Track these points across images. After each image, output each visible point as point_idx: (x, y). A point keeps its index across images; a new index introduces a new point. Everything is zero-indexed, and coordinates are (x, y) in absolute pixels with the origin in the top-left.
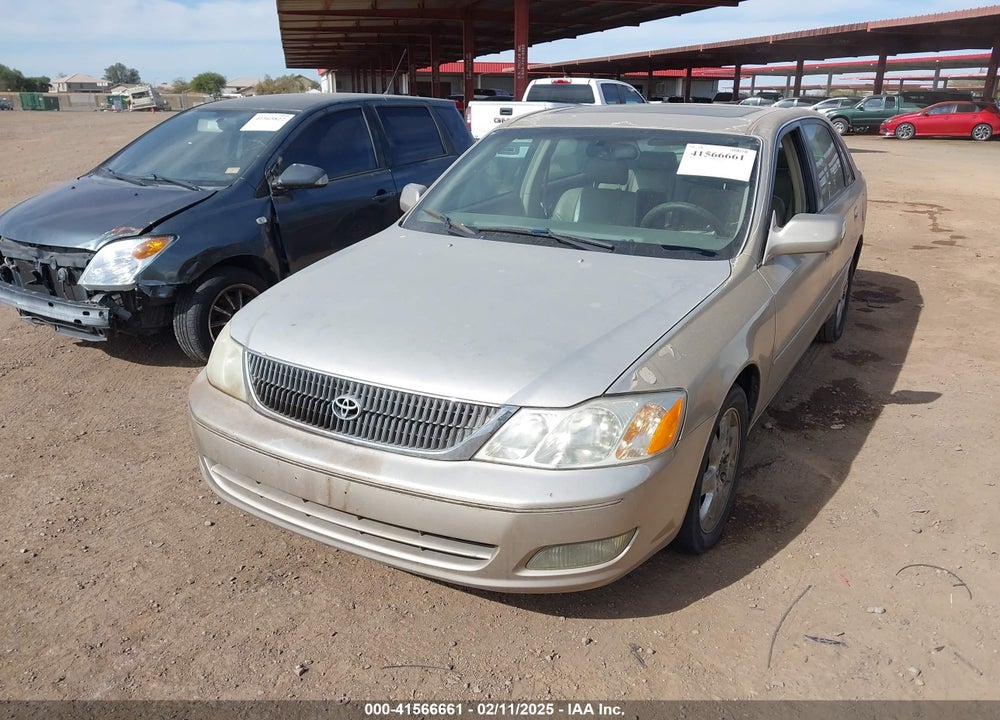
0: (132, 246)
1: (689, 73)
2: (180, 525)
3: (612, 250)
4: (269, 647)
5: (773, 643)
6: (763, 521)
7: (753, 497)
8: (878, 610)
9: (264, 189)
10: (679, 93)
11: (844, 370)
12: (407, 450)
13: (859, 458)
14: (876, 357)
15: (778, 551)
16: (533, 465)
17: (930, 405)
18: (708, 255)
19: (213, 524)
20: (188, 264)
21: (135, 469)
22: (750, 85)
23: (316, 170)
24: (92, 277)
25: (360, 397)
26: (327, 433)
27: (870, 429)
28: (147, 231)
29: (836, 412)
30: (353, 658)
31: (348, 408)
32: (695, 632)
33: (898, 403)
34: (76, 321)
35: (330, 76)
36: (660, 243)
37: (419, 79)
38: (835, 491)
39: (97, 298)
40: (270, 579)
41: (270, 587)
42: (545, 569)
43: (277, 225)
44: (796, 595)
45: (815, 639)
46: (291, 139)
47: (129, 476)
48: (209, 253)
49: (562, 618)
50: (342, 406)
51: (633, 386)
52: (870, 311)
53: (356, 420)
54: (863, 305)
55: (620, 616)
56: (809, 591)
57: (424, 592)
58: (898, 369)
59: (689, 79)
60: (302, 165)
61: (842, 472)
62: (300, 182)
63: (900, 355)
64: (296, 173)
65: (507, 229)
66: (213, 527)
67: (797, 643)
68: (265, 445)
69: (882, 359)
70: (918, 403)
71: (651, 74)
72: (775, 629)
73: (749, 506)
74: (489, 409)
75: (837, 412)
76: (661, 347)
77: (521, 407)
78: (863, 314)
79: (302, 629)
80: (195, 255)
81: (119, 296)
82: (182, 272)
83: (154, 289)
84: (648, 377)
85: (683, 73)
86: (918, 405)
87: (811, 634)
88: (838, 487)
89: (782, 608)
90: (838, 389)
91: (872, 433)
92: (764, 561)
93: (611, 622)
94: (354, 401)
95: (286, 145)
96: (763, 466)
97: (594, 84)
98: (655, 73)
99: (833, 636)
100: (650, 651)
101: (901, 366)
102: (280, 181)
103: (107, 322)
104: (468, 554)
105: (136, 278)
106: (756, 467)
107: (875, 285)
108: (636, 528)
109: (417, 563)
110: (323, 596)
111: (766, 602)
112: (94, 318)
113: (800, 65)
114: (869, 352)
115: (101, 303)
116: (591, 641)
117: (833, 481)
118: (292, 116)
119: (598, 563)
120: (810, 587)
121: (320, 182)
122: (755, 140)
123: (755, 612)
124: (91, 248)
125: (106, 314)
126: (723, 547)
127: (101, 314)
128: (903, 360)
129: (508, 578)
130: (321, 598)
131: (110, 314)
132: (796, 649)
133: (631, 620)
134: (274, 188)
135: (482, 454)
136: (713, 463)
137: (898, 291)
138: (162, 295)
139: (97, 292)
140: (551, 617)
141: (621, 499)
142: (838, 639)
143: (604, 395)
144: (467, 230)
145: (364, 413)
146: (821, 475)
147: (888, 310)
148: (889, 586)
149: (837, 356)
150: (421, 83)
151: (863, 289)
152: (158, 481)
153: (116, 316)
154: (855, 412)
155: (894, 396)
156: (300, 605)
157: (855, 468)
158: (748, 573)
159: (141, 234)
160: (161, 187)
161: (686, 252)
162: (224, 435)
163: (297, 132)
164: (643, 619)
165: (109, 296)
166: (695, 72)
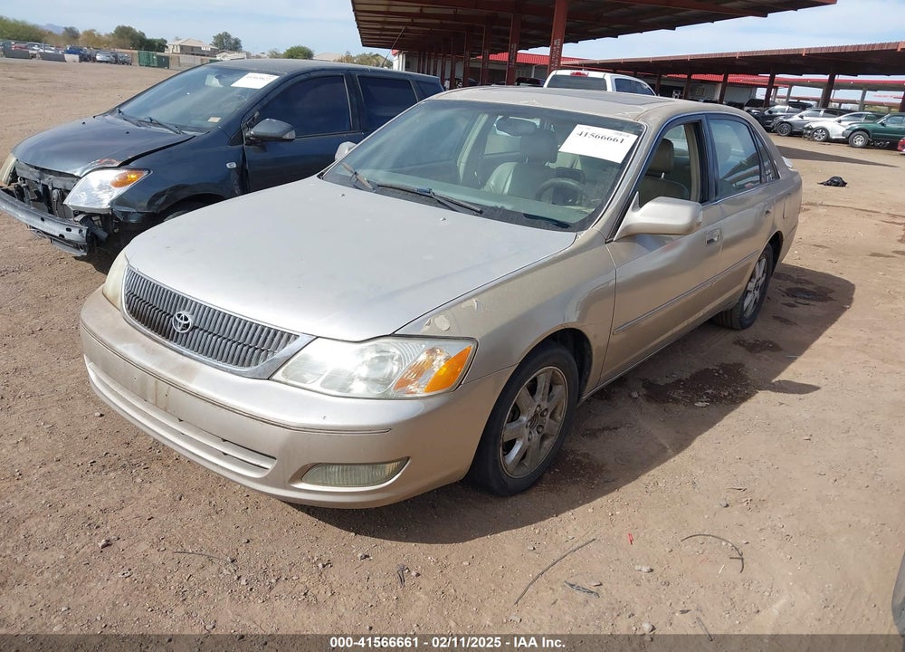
0: (112, 175)
1: (726, 78)
2: (75, 413)
3: (480, 213)
4: (89, 522)
5: (531, 583)
6: (583, 476)
7: (586, 455)
8: (645, 569)
9: (239, 138)
10: (717, 97)
11: (737, 355)
12: (220, 364)
13: (706, 434)
14: (775, 348)
15: (581, 505)
16: (318, 390)
17: (802, 396)
18: (562, 226)
19: (102, 415)
20: (157, 196)
21: (64, 363)
22: (786, 95)
23: (285, 125)
24: (76, 199)
25: (193, 314)
26: (167, 342)
27: (731, 411)
28: (125, 164)
29: (708, 391)
30: (155, 540)
31: (183, 322)
32: (466, 563)
33: (774, 391)
34: (60, 235)
35: (401, 56)
36: (523, 212)
37: (472, 65)
38: (666, 460)
39: (79, 218)
40: (124, 466)
41: (119, 473)
42: (318, 484)
43: (247, 171)
44: (576, 546)
45: (572, 586)
46: (271, 97)
47: (56, 368)
48: (177, 188)
49: (353, 534)
50: (179, 320)
51: (425, 330)
52: (794, 306)
53: (188, 333)
54: (791, 301)
55: (407, 540)
56: (590, 544)
57: (245, 495)
58: (792, 360)
59: (725, 84)
60: (274, 120)
61: (682, 444)
62: (269, 135)
63: (800, 348)
64: (267, 127)
65: (403, 187)
66: (101, 418)
67: (554, 587)
68: (120, 347)
69: (781, 350)
70: (793, 393)
71: (689, 77)
72: (541, 571)
73: (578, 462)
74: (290, 335)
75: (710, 391)
76: (465, 300)
77: (317, 337)
78: (786, 309)
79: (129, 509)
80: (164, 189)
81: (98, 218)
82: (151, 203)
83: (126, 214)
84: (442, 325)
85: (720, 78)
86: (791, 395)
87: (571, 581)
88: (670, 457)
89: (557, 554)
90: (721, 372)
91: (733, 414)
92: (564, 512)
93: (395, 543)
94: (188, 316)
95: (265, 102)
96: (610, 430)
97: (609, 78)
98: (693, 77)
99: (591, 585)
100: (414, 573)
101: (796, 359)
102: (252, 133)
103: (84, 239)
104: (254, 462)
105: (112, 203)
106: (603, 429)
107: (813, 284)
108: (408, 458)
109: (217, 465)
110: (160, 486)
111: (546, 548)
112: (74, 235)
113: (832, 79)
114: (771, 342)
115: (82, 222)
116: (367, 556)
117: (670, 451)
118: (276, 77)
119: (368, 485)
120: (594, 540)
121: (287, 136)
122: (640, 126)
123: (531, 554)
124: (77, 174)
125: (84, 232)
126: (534, 494)
127: (80, 231)
128: (800, 354)
129: (285, 488)
130: (157, 488)
131: (88, 232)
132: (551, 591)
133: (413, 544)
134: (248, 138)
135: (278, 376)
136: (524, 415)
137: (832, 291)
138: (133, 221)
139: (81, 213)
140: (344, 532)
141: (387, 429)
142: (594, 589)
143: (393, 335)
144: (367, 184)
145: (194, 328)
146: (661, 445)
147: (812, 308)
148: (668, 550)
149: (740, 343)
150: (493, 70)
151: (799, 286)
152: (78, 375)
153: (93, 234)
154: (726, 394)
155: (773, 384)
156: (136, 491)
157: (697, 443)
158: (543, 519)
159: (119, 167)
160: (154, 128)
161: (543, 222)
162: (95, 335)
163: (278, 92)
164: (425, 546)
165: (88, 217)
166: (732, 78)
